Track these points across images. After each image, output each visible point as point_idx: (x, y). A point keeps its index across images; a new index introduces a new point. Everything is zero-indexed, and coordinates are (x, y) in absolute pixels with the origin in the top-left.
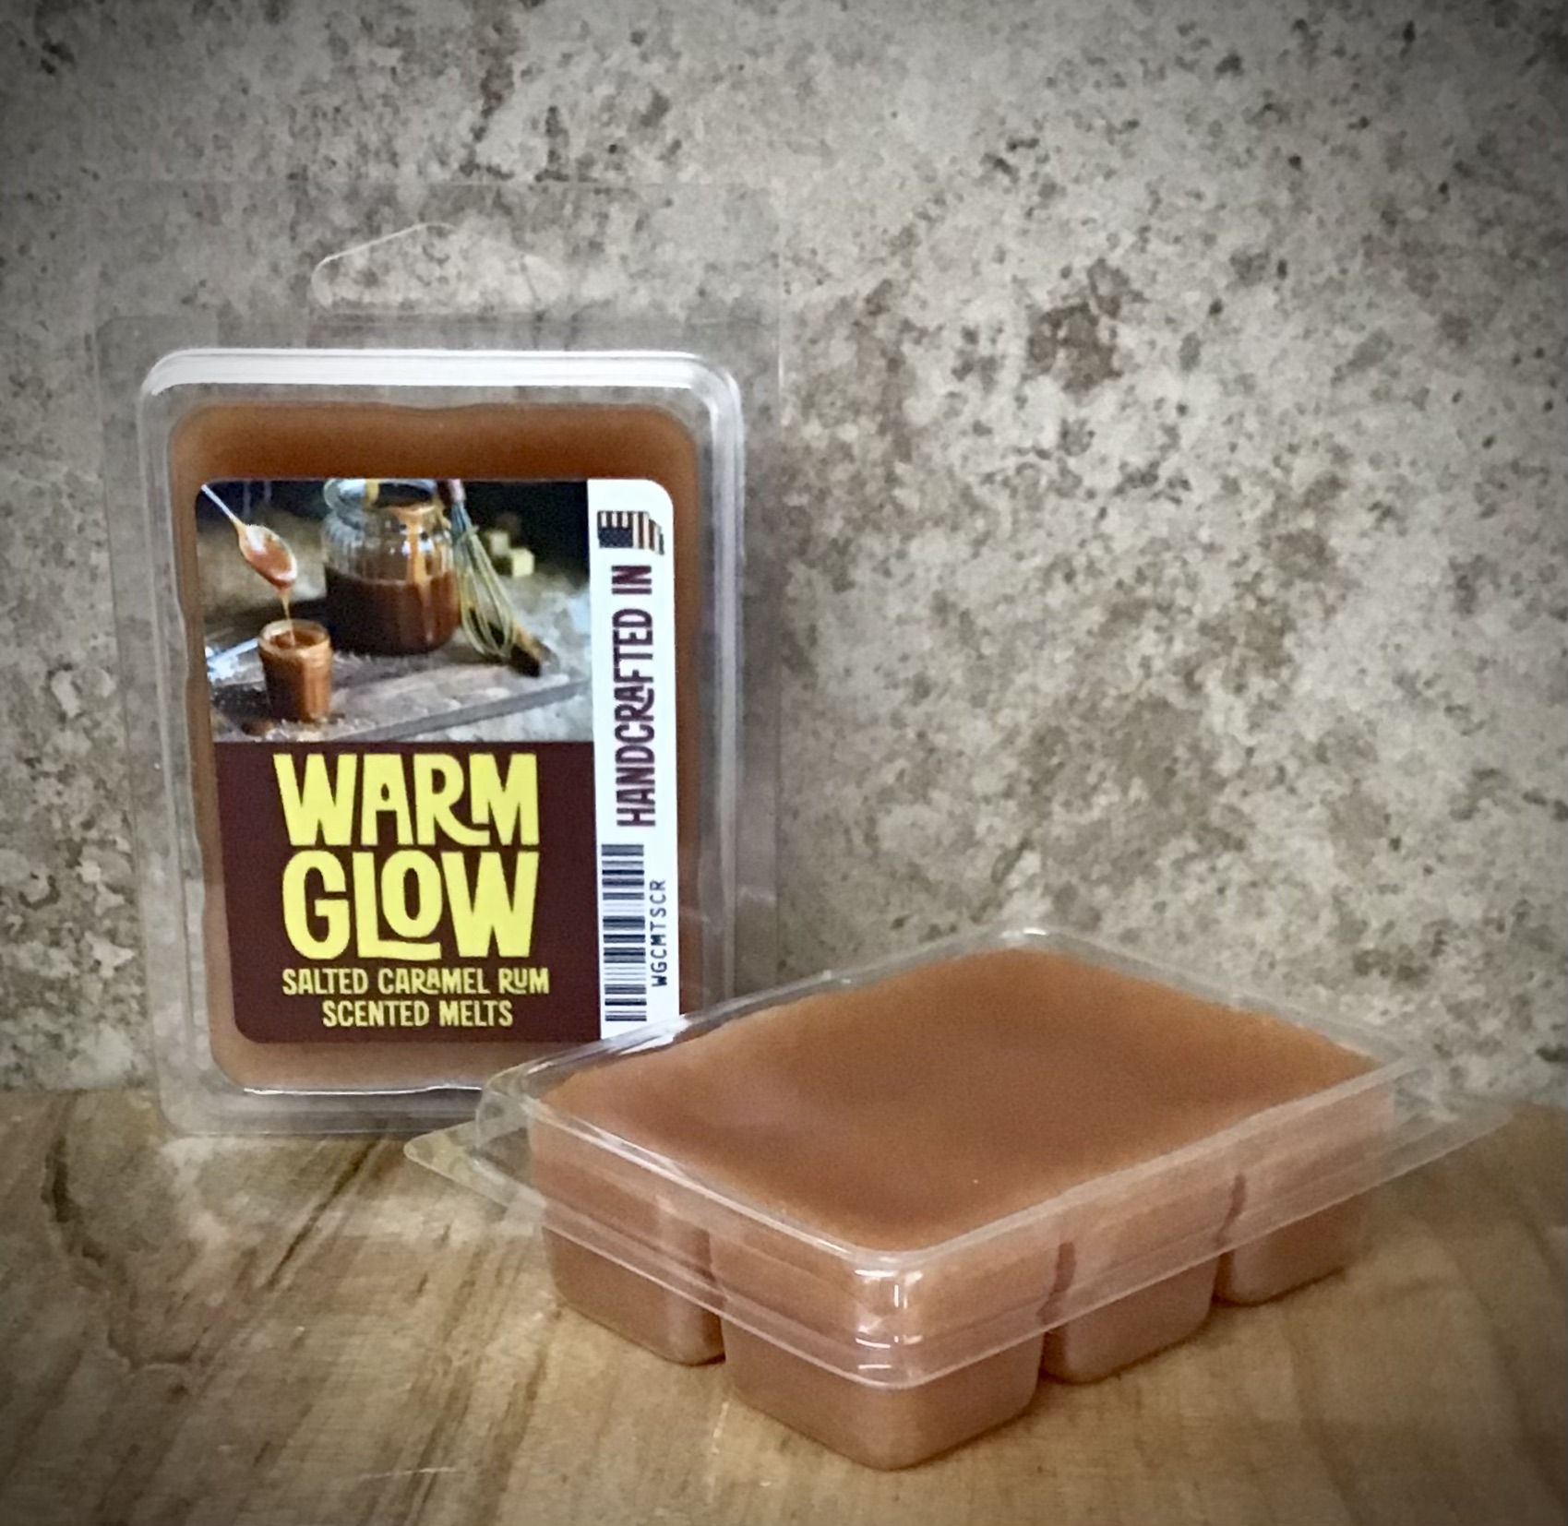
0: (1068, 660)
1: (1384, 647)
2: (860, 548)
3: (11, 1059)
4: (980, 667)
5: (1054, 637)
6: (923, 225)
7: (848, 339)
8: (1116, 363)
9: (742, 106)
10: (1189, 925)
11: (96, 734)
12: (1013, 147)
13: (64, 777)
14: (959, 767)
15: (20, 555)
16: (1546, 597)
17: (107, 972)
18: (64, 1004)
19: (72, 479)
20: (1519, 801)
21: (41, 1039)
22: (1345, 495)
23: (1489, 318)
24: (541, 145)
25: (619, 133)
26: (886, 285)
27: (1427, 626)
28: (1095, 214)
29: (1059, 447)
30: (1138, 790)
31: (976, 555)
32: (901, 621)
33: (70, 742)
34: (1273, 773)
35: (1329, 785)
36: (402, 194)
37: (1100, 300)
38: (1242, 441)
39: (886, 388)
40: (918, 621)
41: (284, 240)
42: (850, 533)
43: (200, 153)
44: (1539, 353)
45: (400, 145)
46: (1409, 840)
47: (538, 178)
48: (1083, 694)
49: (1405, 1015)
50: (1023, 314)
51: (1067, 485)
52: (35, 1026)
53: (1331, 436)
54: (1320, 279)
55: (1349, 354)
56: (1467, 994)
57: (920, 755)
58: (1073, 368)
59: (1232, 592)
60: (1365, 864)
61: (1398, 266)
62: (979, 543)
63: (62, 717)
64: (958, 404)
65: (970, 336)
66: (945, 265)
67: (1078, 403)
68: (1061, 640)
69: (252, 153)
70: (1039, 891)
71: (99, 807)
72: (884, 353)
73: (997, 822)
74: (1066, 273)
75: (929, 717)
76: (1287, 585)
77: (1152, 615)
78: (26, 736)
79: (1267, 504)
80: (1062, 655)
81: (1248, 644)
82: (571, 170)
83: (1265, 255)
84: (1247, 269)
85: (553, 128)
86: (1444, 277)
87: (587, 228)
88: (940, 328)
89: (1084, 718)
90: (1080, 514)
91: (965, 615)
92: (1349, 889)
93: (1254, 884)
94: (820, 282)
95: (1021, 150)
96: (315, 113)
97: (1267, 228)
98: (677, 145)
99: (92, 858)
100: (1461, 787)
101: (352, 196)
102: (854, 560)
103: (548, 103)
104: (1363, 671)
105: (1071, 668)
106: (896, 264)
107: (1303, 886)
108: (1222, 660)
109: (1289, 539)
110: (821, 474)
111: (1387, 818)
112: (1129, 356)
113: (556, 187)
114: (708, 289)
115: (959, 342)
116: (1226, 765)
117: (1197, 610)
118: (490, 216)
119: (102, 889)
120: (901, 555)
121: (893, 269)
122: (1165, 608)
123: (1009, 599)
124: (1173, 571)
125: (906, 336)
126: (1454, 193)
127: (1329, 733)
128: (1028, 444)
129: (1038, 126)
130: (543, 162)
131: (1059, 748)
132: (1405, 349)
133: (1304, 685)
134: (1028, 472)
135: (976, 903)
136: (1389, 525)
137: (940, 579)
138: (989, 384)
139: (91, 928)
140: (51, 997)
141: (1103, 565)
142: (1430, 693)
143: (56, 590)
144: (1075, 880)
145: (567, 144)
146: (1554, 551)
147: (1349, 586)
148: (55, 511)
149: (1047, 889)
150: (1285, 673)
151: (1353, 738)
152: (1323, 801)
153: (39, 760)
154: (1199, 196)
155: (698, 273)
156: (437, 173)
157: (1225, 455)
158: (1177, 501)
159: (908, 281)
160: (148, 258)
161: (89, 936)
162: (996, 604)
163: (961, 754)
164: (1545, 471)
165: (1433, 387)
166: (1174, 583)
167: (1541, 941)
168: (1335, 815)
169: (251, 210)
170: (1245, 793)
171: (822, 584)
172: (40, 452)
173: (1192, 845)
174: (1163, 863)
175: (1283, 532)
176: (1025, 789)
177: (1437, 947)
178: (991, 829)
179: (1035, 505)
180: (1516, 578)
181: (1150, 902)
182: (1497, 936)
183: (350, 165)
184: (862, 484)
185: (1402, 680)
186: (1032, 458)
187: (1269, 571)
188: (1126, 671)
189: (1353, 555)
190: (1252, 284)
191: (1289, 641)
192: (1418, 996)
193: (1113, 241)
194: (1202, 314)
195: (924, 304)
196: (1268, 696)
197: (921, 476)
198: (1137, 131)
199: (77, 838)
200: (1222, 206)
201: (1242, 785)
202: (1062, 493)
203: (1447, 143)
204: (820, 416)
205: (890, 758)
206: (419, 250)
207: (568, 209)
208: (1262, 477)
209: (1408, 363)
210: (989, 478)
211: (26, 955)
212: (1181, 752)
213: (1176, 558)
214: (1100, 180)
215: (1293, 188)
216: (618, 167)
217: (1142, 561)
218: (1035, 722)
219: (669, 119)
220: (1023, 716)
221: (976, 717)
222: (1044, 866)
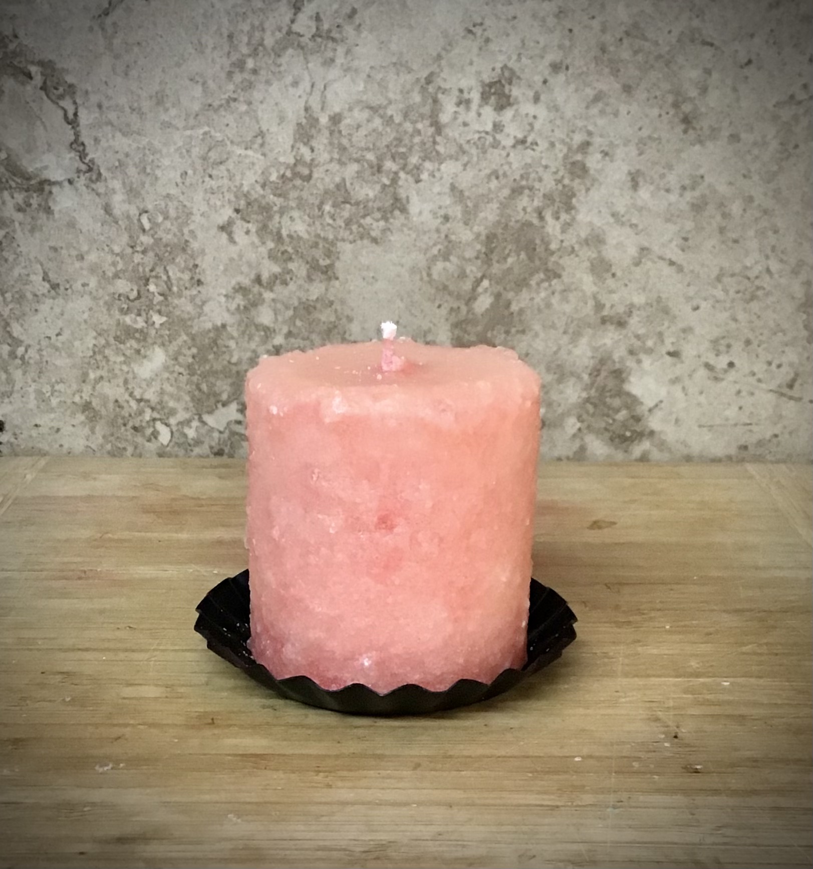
0: (498, 208)
1: (607, 203)
2: (424, 167)
3: (122, 359)
4: (466, 212)
5: (492, 199)
6: (443, 53)
7: (419, 92)
8: (512, 100)
9: (382, 12)
10: (542, 306)
11: (156, 236)
12: (474, 26)
13: (144, 252)
14: (460, 247)
15: (132, 171)
16: (662, 184)
17: (157, 326)
18: (142, 338)
19: (150, 143)
20: (656, 260)
21: (133, 351)
22: (591, 149)
23: (638, 85)
24: (313, 24)
25: (340, 21)
26: (432, 74)
27: (622, 195)
28: (504, 49)
29: (493, 130)
30: (523, 255)
31: (464, 170)
32: (439, 194)
33: (146, 240)
34: (570, 249)
35: (590, 253)
36: (266, 42)
37: (506, 80)
38: (556, 130)
39: (432, 111)
40: (445, 194)
41: (225, 59)
42: (420, 161)
43: (197, 29)
44: (656, 97)
45: (267, 25)
46: (619, 274)
47: (313, 36)
48: (503, 220)
49: (620, 339)
50: (479, 84)
51: (496, 145)
52: (131, 346)
53: (585, 127)
54: (580, 71)
55: (591, 97)
56: (641, 332)
57: (446, 244)
58: (498, 103)
59: (553, 183)
60: (603, 283)
61: (607, 67)
62: (465, 165)
63: (144, 230)
64: (458, 116)
65: (461, 91)
66: (451, 66)
67: (499, 115)
68: (495, 200)
69: (215, 28)
70: (488, 294)
71: (155, 264)
72: (432, 97)
73: (474, 269)
74: (493, 69)
75: (449, 229)
76: (572, 180)
77: (527, 192)
78: (131, 237)
79: (565, 150)
80: (495, 205)
81: (560, 202)
82: (324, 34)
83: (561, 63)
84: (556, 67)
85: (318, 18)
86: (622, 70)
87: (330, 54)
88: (451, 88)
89: (503, 229)
90: (500, 155)
91: (461, 192)
92: (598, 293)
93: (565, 291)
94: (409, 72)
95: (477, 27)
96: (237, 14)
97: (561, 53)
98: (360, 25)
99: (153, 282)
100: (636, 255)
101: (248, 44)
102: (422, 172)
103: (315, 12)
104: (600, 212)
105: (498, 211)
106: (436, 66)
107: (582, 291)
108: (552, 207)
109: (573, 164)
110: (411, 141)
111: (611, 266)
112: (516, 99)
113: (319, 40)
114: (371, 75)
115: (457, 93)
116: (553, 246)
117: (542, 190)
118: (295, 50)
119: (156, 294)
120: (439, 170)
121: (434, 68)
122: (531, 189)
123: (476, 185)
124: (533, 175)
125: (441, 91)
126: (625, 41)
127: (589, 235)
128: (481, 129)
129: (483, 19)
130: (314, 30)
131: (495, 241)
132: (610, 96)
133: (580, 217)
134: (482, 140)
135: (467, 298)
136: (607, 158)
137: (452, 178)
138: (468, 108)
139: (152, 309)
140: (137, 335)
141: (508, 173)
142: (624, 219)
143: (143, 184)
144: (502, 290)
145: (323, 25)
146: (664, 168)
147: (594, 180)
148: (144, 155)
149: (491, 294)
150: (573, 212)
151: (598, 236)
152: (588, 260)
153: (135, 246)
154: (538, 43)
155: (368, 69)
156: (279, 35)
157: (550, 134)
158: (533, 150)
159: (439, 73)
160: (178, 65)
161: (151, 311)
162: (472, 187)
163: (460, 242)
164: (659, 139)
165: (621, 109)
166: (534, 180)
167: (666, 311)
168: (592, 265)
169: (215, 48)
170: (561, 257)
171: (411, 179)
172: (139, 134)
173: (542, 276)
174: (533, 283)
175: (571, 160)
176: (484, 256)
177: (630, 314)
178: (471, 271)
179: (485, 152)
180: (652, 178)
181: (528, 297)
182: (650, 309)
183: (248, 32)
184: (424, 144)
185: (613, 215)
186: (483, 135)
187: (567, 175)
188: (518, 212)
189: (596, 170)
190: (557, 73)
191: (574, 201)
192: (624, 332)
193: (509, 58)
194: (540, 84)
195: (445, 80)
196: (568, 221)
197: (445, 141)
198: (516, 21)
199: (148, 275)
200: (545, 47)
201: (560, 253)
202: (493, 147)
203: (622, 23)
204: (410, 120)
205: (435, 245)
206: (271, 62)
207: (323, 47)
208: (563, 142)
209: (612, 100)
210: (468, 142)
211: (128, 319)
212: (538, 241)
213: (534, 171)
214: (504, 37)
215: (571, 40)
216: (340, 32)
217: (522, 172)
218: (486, 231)
219: (357, 16)
220: (482, 228)
221: (466, 229)
222: (491, 284)
